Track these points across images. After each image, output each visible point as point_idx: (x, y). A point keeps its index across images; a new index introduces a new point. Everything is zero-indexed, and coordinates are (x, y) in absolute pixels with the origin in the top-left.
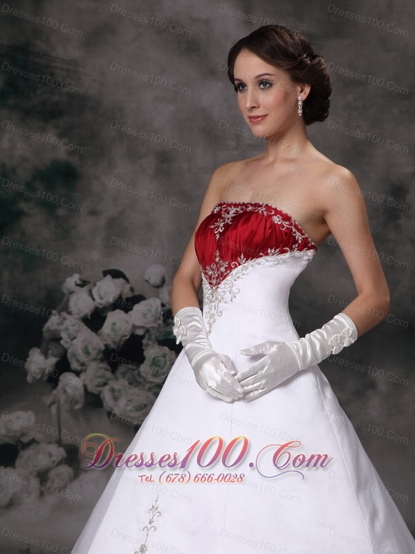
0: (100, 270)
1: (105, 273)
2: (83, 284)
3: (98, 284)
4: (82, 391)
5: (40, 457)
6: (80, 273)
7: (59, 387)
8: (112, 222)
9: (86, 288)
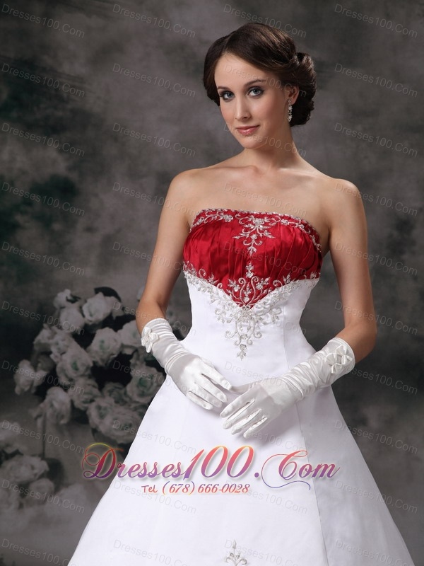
0: (92, 287)
1: (97, 291)
2: (74, 300)
3: (89, 301)
4: (69, 406)
5: (23, 469)
6: (72, 289)
7: (46, 401)
8: (108, 240)
9: (77, 304)
